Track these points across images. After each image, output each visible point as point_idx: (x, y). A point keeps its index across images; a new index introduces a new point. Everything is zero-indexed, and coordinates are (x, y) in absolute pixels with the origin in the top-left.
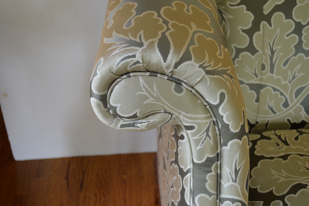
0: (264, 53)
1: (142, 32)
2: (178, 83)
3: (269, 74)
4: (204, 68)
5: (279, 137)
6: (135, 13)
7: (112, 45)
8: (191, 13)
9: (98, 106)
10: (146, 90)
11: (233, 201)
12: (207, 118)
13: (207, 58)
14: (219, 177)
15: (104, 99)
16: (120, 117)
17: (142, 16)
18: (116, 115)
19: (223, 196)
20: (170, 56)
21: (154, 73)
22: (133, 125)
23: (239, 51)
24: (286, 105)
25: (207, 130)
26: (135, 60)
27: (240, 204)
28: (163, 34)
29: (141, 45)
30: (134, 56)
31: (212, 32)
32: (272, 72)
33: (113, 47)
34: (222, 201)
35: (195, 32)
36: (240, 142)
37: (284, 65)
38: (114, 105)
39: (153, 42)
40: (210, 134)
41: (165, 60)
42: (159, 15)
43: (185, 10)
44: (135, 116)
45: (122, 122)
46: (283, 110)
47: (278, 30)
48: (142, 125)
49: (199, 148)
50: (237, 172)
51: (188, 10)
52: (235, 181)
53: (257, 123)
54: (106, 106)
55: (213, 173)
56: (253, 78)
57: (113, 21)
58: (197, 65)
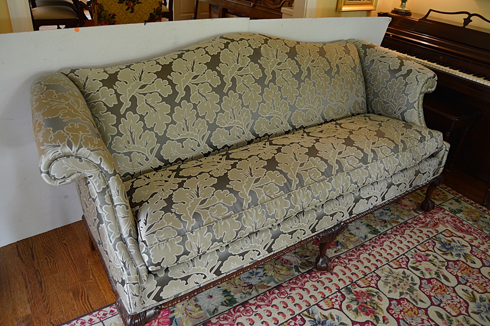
0: (127, 135)
1: (58, 141)
2: (80, 158)
3: (133, 145)
4: (89, 149)
5: (146, 176)
6: (52, 133)
7: (46, 149)
8: (78, 127)
9: (46, 177)
10: (67, 164)
11: (120, 205)
12: (97, 170)
13: (90, 145)
14: (111, 196)
15: (48, 173)
16: (58, 179)
17: (56, 133)
18: (55, 179)
19: (115, 204)
20: (73, 148)
21: (68, 156)
22: (64, 182)
23: (113, 137)
24: (147, 159)
25: (99, 176)
26: (58, 153)
27: (124, 206)
28: (68, 139)
29: (59, 146)
30: (58, 151)
31: (90, 133)
32: (134, 144)
33: (47, 150)
34: (115, 206)
35: (82, 135)
36: (115, 177)
37: (140, 138)
38: (53, 174)
39: (64, 144)
40: (100, 177)
41: (71, 150)
42: (64, 132)
43: (75, 126)
44: (64, 177)
45: (59, 182)
46: (146, 163)
47: (131, 121)
48: (68, 181)
49: (97, 184)
50: (118, 191)
51: (77, 126)
52: (119, 196)
53: (135, 173)
54: (49, 176)
55: (108, 195)
56: (125, 149)
57: (42, 139)
58: (86, 149)
